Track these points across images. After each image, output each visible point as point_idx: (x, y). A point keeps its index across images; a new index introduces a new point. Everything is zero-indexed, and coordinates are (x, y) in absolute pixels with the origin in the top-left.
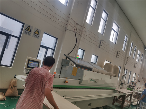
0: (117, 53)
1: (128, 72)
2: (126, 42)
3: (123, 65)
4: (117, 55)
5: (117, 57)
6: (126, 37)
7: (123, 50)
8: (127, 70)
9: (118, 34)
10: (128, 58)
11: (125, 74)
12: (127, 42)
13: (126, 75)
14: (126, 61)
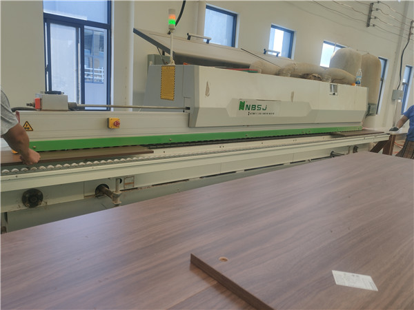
0: (371, 11)
3: (397, 53)
4: (369, 19)
5: (368, 25)
8: (411, 68)
10: (412, 22)
14: (407, 37)
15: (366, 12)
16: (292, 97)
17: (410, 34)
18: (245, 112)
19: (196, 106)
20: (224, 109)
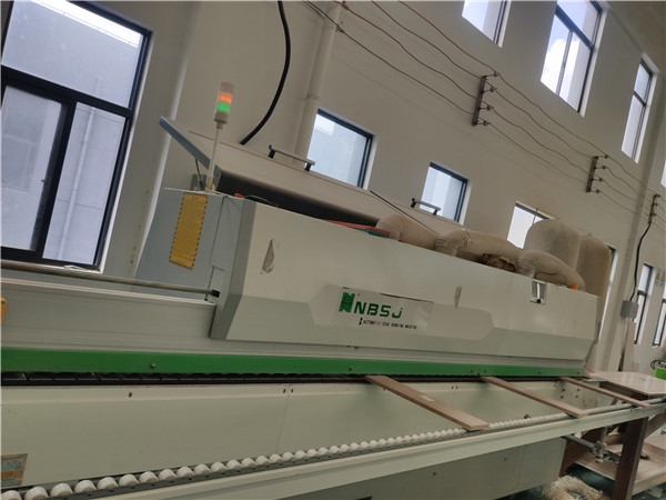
1: (657, 278)
2: (644, 105)
3: (630, 241)
4: (591, 180)
5: (589, 190)
6: (641, 73)
7: (626, 147)
8: (651, 268)
9: (592, 49)
10: (655, 196)
11: (640, 293)
12: (649, 103)
13: (646, 295)
14: (647, 218)
15: (588, 169)
17: (652, 214)
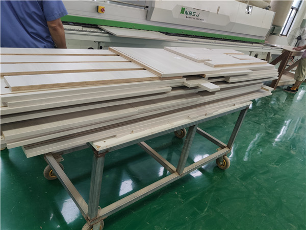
16: (218, 10)
18: (184, 16)
19: (153, 6)
20: (171, 11)
